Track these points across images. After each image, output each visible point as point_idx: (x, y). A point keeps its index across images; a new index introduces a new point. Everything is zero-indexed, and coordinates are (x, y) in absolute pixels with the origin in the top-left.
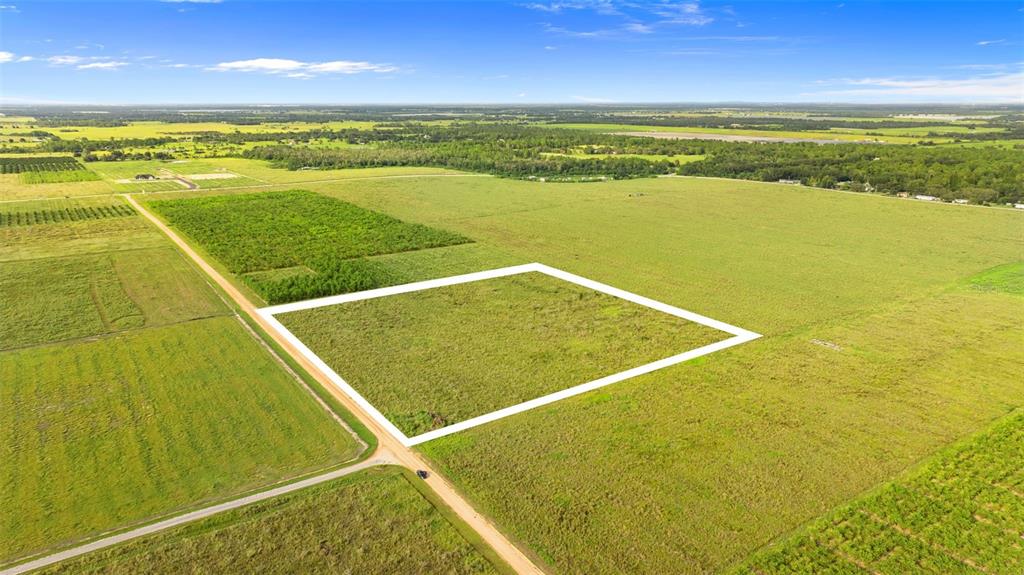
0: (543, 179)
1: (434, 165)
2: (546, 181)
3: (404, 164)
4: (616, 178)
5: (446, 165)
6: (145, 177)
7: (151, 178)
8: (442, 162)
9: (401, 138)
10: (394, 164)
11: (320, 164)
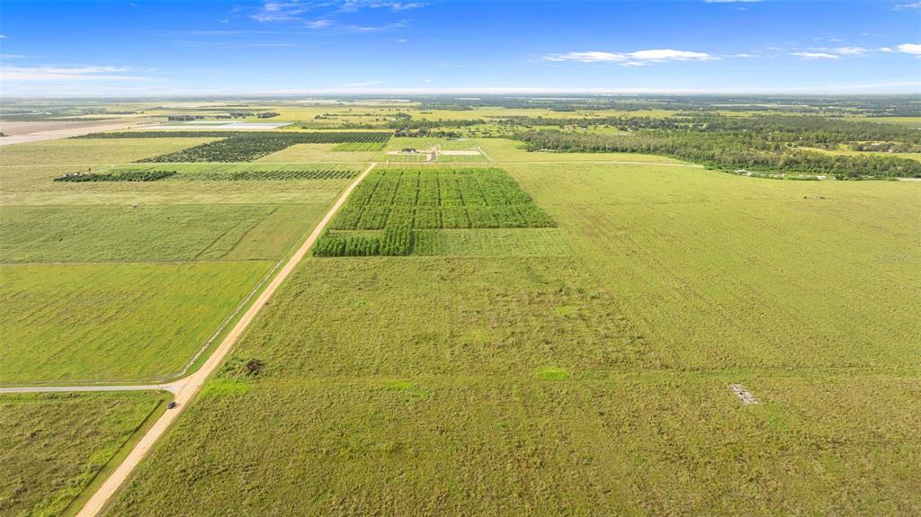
0: (749, 174)
1: (661, 154)
2: (752, 176)
3: (633, 151)
4: (838, 178)
5: (673, 153)
6: (409, 150)
7: (412, 151)
8: (670, 151)
9: (677, 127)
10: (624, 151)
11: (557, 147)
